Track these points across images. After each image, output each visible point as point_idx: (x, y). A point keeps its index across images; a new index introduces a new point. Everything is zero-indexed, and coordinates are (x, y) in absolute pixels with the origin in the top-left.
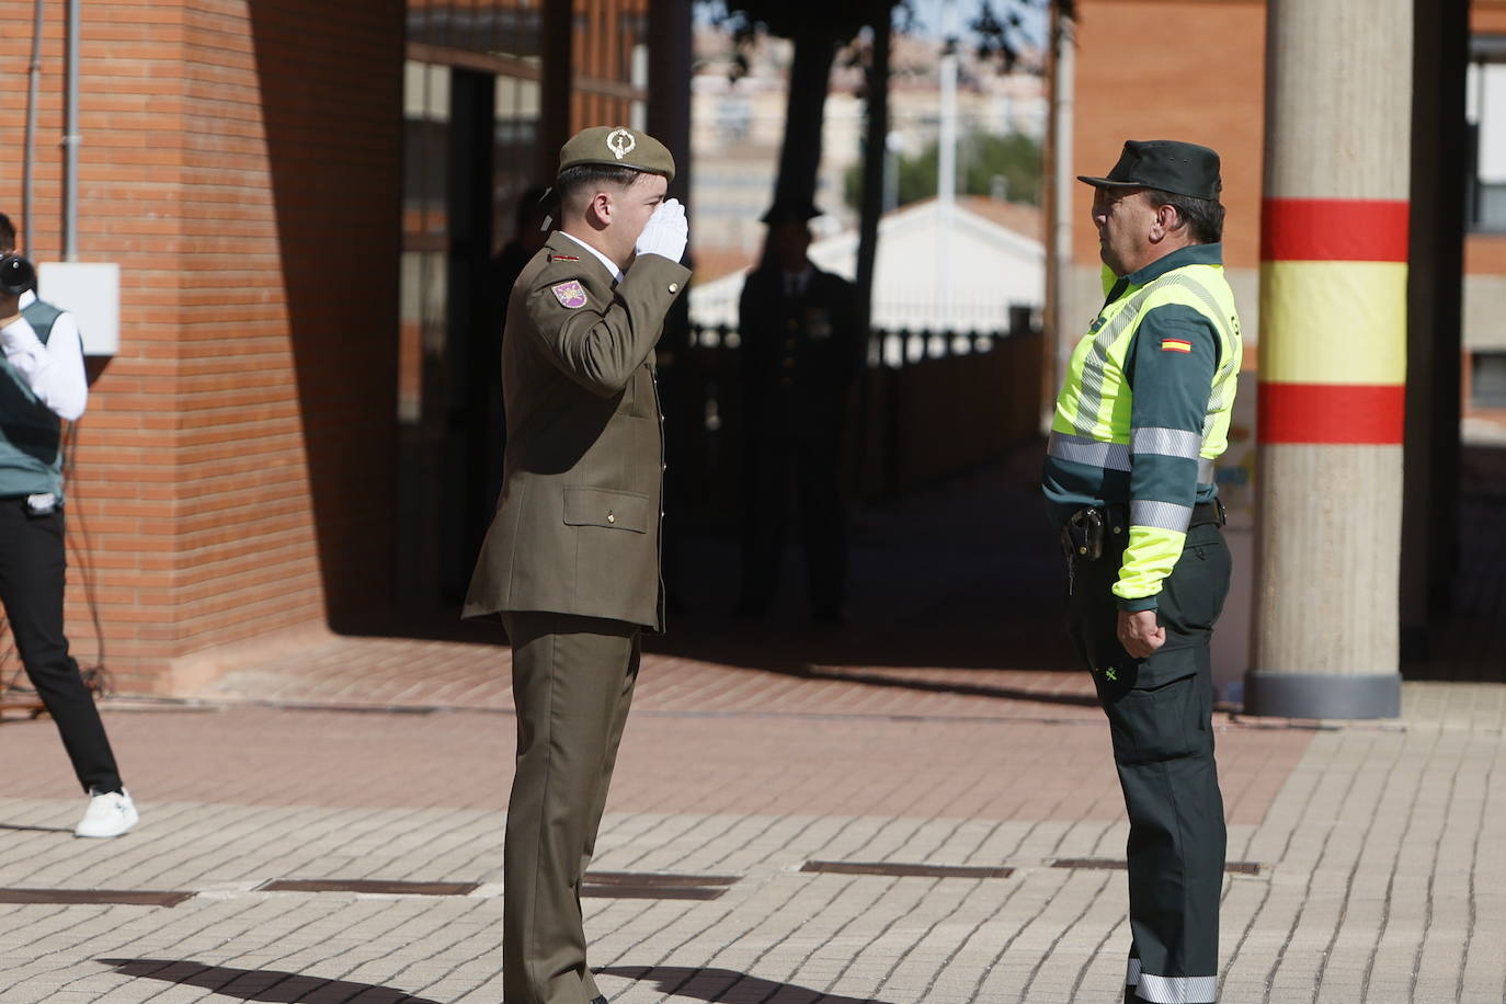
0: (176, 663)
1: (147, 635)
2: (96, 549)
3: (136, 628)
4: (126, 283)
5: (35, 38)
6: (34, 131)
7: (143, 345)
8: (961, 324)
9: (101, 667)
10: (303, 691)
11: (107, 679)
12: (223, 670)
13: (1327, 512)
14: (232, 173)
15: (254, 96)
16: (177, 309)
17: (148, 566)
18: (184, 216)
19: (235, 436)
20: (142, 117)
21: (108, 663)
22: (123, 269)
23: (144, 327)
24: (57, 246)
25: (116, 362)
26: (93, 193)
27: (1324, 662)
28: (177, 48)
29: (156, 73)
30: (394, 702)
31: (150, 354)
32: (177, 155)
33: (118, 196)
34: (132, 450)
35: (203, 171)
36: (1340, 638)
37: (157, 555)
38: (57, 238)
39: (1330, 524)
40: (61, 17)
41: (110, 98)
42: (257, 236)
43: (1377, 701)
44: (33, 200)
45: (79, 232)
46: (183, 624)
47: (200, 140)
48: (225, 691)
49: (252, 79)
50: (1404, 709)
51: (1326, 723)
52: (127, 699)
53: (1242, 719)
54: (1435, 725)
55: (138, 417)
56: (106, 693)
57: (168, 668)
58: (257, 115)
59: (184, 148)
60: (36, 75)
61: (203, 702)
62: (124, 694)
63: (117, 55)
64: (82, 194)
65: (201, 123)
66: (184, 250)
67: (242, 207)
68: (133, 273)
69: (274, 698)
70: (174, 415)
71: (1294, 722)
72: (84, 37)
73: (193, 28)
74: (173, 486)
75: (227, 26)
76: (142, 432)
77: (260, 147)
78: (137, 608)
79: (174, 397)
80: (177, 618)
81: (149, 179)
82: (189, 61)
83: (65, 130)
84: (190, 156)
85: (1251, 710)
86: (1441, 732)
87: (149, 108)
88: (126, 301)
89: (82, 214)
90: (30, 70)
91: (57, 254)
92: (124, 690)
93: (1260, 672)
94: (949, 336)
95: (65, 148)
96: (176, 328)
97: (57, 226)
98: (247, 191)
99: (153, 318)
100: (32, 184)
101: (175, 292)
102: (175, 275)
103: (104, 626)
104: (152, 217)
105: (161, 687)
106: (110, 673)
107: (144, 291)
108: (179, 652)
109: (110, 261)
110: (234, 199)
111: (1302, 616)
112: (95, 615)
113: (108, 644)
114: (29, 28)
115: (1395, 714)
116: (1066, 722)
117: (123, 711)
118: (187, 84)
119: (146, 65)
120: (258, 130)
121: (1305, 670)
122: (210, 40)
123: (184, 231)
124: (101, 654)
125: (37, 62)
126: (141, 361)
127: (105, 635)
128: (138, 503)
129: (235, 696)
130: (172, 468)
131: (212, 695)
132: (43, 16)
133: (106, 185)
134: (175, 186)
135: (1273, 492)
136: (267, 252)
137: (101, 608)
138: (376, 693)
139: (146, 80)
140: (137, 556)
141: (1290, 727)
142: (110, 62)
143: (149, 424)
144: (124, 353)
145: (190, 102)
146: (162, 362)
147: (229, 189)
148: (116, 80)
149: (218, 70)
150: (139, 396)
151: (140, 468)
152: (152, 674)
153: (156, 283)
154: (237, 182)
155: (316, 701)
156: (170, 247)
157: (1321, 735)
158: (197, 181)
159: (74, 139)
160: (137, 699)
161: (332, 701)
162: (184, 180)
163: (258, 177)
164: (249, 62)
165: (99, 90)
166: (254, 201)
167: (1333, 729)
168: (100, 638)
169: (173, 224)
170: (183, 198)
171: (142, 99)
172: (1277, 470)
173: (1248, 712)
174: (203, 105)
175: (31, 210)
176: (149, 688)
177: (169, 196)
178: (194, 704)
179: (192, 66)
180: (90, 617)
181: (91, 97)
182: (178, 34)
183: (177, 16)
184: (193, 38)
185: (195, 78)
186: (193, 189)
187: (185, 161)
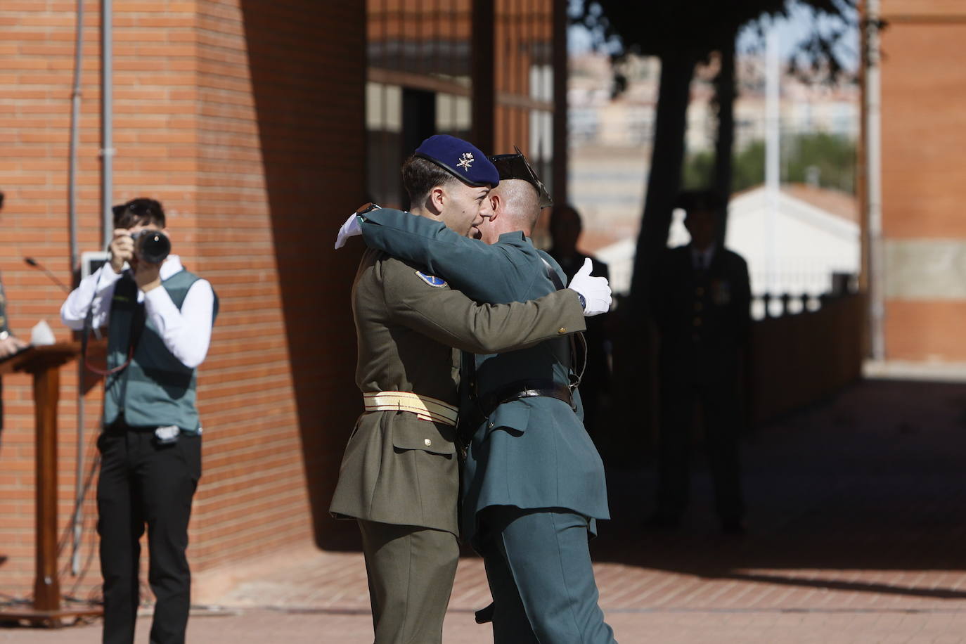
0: (199, 576)
5: (76, 70)
6: (77, 146)
8: (796, 289)
10: (303, 597)
12: (237, 581)
14: (236, 176)
15: (251, 114)
18: (199, 212)
19: (241, 391)
20: (164, 132)
24: (98, 239)
26: (124, 195)
28: (191, 76)
29: (175, 96)
32: (191, 163)
35: (213, 176)
38: (97, 232)
40: (97, 52)
41: (138, 118)
42: (256, 227)
44: (77, 202)
46: (204, 545)
47: (210, 151)
48: (240, 598)
49: (249, 100)
58: (253, 129)
59: (200, 157)
60: (77, 100)
61: (222, 608)
63: (142, 82)
65: (211, 137)
66: (200, 241)
67: (244, 204)
69: (280, 603)
72: (117, 68)
73: (204, 60)
75: (230, 57)
77: (256, 155)
80: (200, 539)
81: (171, 182)
82: (201, 86)
83: (102, 144)
84: (203, 163)
87: (169, 125)
90: (73, 96)
91: (97, 245)
94: (786, 299)
95: (102, 159)
97: (97, 223)
98: (246, 191)
100: (76, 189)
104: (174, 213)
110: (236, 198)
114: (70, 62)
116: (924, 611)
118: (200, 105)
119: (166, 91)
120: (255, 142)
122: (216, 69)
123: (201, 225)
125: (79, 90)
129: (248, 602)
131: (230, 602)
132: (82, 52)
133: (136, 188)
134: (192, 188)
136: (263, 241)
139: (167, 102)
142: (137, 88)
145: (203, 120)
147: (234, 190)
148: (142, 103)
149: (223, 93)
154: (240, 184)
155: (314, 605)
156: (189, 238)
158: (208, 183)
159: (109, 152)
161: (327, 605)
162: (199, 183)
163: (254, 180)
164: (246, 86)
165: (128, 111)
166: (252, 199)
169: (192, 219)
170: (198, 197)
171: (163, 118)
174: (211, 121)
175: (76, 210)
177: (188, 197)
178: (215, 609)
179: (203, 91)
181: (122, 117)
182: (192, 64)
183: (191, 50)
184: (206, 69)
185: (206, 100)
186: (206, 190)
187: (201, 168)
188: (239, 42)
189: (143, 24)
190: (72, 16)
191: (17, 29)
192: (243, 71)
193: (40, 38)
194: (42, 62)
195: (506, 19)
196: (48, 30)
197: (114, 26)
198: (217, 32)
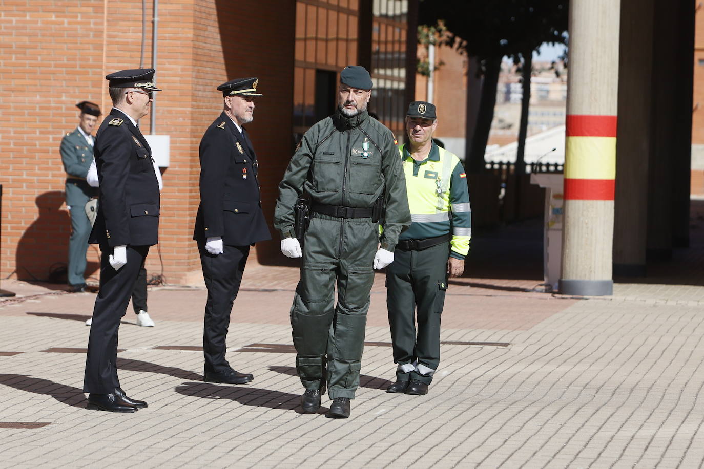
0: (187, 273)
1: (178, 264)
2: (161, 234)
3: (174, 261)
4: (172, 142)
5: (141, 57)
7: (177, 164)
9: (162, 275)
11: (164, 278)
13: (587, 224)
14: (215, 104)
16: (189, 151)
17: (179, 240)
18: (192, 119)
20: (178, 85)
21: (164, 273)
22: (171, 137)
23: (178, 157)
24: (149, 129)
25: (168, 169)
26: (161, 111)
27: (585, 275)
28: (191, 61)
29: (183, 70)
30: (263, 288)
31: (180, 167)
32: (190, 98)
33: (170, 112)
34: (173, 200)
35: (201, 104)
36: (590, 268)
37: (181, 236)
38: (149, 126)
39: (587, 228)
40: (151, 50)
41: (167, 78)
43: (604, 289)
45: (156, 125)
46: (192, 260)
47: (200, 93)
49: (224, 72)
50: (614, 292)
51: (585, 297)
52: (170, 286)
53: (557, 296)
54: (623, 298)
55: (176, 188)
56: (164, 284)
57: (185, 275)
59: (193, 95)
61: (196, 287)
62: (170, 284)
63: (170, 63)
64: (157, 111)
65: (201, 87)
66: (192, 131)
68: (175, 139)
70: (188, 188)
71: (575, 296)
72: (159, 57)
73: (197, 54)
74: (187, 212)
75: (212, 54)
76: (177, 194)
78: (175, 254)
79: (188, 182)
80: (189, 258)
81: (182, 106)
82: (195, 66)
84: (195, 98)
85: (560, 292)
86: (625, 300)
87: (181, 82)
88: (172, 148)
89: (157, 118)
91: (149, 132)
92: (170, 283)
93: (563, 279)
96: (189, 158)
97: (149, 123)
99: (181, 154)
101: (189, 145)
102: (189, 139)
103: (163, 260)
104: (181, 119)
105: (183, 282)
106: (165, 277)
107: (178, 145)
108: (189, 270)
109: (166, 134)
111: (578, 260)
112: (160, 257)
113: (164, 267)
114: (140, 54)
115: (611, 294)
116: (495, 296)
117: (169, 290)
118: (194, 74)
119: (180, 67)
121: (578, 279)
122: (205, 59)
123: (192, 124)
124: (162, 271)
126: (177, 169)
127: (164, 264)
128: (176, 218)
130: (187, 206)
132: (144, 50)
133: (165, 108)
134: (190, 109)
135: (568, 217)
137: (162, 254)
138: (259, 284)
139: (180, 72)
140: (175, 236)
141: (571, 298)
142: (167, 66)
143: (179, 191)
144: (171, 166)
145: (196, 80)
146: (184, 169)
147: (214, 110)
148: (170, 72)
149: (208, 69)
150: (176, 181)
151: (176, 206)
152: (180, 277)
153: (182, 142)
156: (187, 130)
157: (581, 301)
158: (198, 107)
160: (175, 286)
162: (193, 107)
164: (224, 67)
165: (164, 76)
167: (587, 299)
168: (162, 265)
169: (189, 122)
170: (192, 113)
171: (178, 79)
172: (570, 210)
173: (559, 293)
174: (200, 80)
176: (179, 282)
177: (187, 112)
178: (194, 288)
179: (196, 68)
180: (159, 258)
181: (161, 78)
182: (191, 56)
183: (190, 50)
184: (197, 58)
185: (198, 71)
186: (197, 110)
187: (193, 100)
188: (219, 47)
189: (171, 39)
190: (141, 34)
191: (117, 40)
192: (221, 59)
193: (127, 44)
194: (128, 54)
195: (379, 43)
196: (130, 40)
197: (158, 39)
198: (205, 43)
